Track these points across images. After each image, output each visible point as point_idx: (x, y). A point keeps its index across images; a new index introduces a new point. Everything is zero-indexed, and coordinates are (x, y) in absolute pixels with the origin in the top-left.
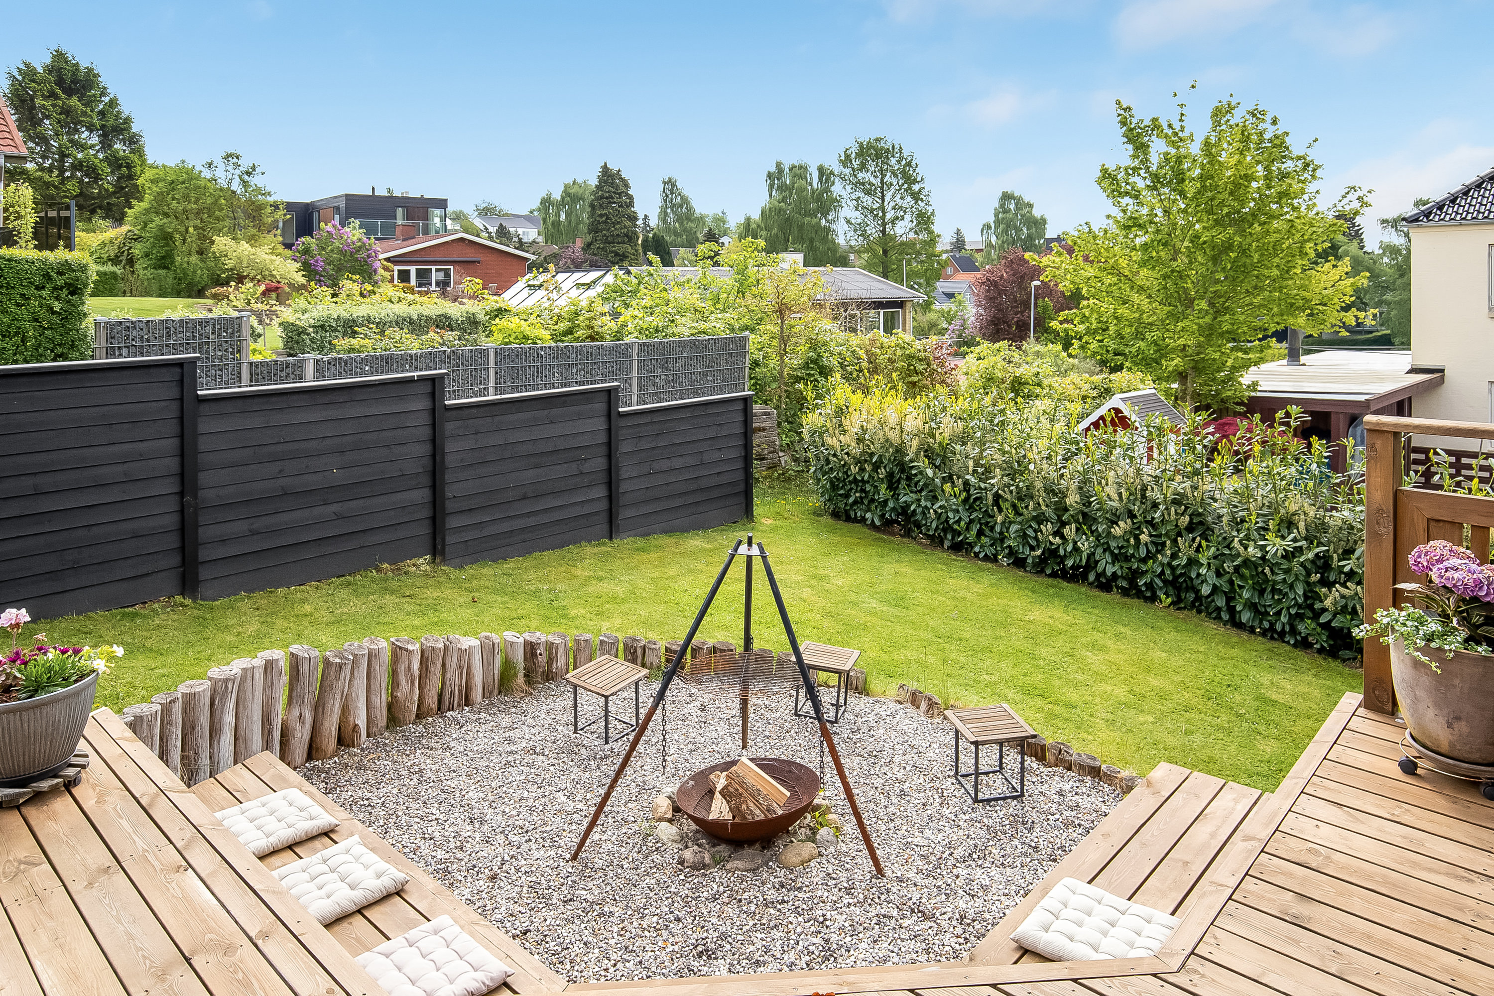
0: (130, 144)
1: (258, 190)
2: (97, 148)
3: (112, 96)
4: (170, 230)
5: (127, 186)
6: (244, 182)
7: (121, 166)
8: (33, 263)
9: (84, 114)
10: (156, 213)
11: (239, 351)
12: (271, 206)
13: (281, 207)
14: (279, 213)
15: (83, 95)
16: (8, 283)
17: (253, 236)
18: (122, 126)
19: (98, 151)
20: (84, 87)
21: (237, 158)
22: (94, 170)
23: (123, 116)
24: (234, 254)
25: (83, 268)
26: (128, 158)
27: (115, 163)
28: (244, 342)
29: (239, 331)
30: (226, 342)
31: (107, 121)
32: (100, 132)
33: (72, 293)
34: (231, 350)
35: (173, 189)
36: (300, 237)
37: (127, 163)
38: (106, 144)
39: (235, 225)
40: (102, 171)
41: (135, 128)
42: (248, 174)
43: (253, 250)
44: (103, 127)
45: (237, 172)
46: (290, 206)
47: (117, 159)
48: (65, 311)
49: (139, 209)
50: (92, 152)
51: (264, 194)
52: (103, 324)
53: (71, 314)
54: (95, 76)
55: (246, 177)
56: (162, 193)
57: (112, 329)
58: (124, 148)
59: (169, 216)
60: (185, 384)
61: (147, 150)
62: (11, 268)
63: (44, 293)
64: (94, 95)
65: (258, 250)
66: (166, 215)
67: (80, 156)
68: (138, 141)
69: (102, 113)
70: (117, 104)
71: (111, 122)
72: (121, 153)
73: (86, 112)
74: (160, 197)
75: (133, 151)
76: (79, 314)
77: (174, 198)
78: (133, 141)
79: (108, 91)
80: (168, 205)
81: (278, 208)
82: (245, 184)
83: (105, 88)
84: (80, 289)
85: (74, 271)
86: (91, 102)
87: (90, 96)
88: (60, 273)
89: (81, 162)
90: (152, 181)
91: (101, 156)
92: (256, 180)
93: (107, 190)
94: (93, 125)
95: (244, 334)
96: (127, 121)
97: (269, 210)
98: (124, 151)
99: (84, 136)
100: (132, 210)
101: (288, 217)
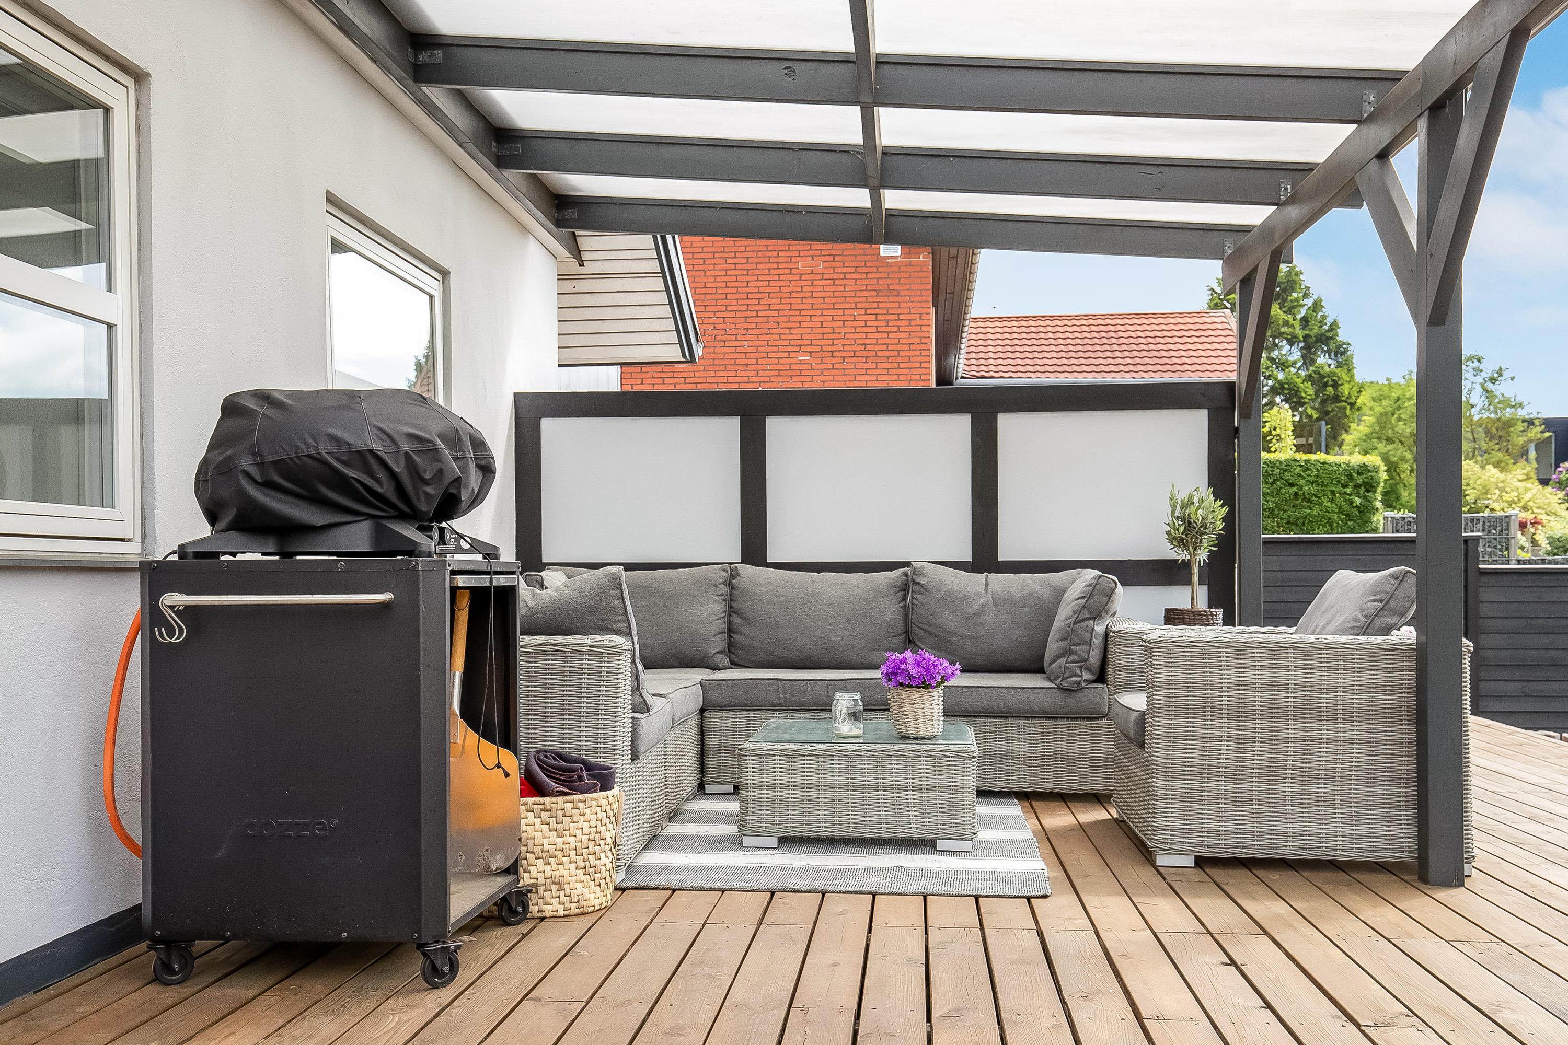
0: (1336, 355)
1: (1507, 403)
2: (1299, 364)
3: (1315, 297)
4: (1395, 459)
5: (1333, 410)
6: (1488, 392)
7: (1326, 385)
8: (1340, 465)
9: (1286, 323)
10: (1379, 438)
11: (1507, 549)
12: (1523, 421)
13: (1537, 422)
14: (1534, 431)
15: (1285, 300)
16: (1322, 482)
17: (1500, 462)
18: (1328, 334)
19: (1299, 369)
20: (1284, 290)
21: (1479, 361)
22: (1297, 392)
23: (1329, 320)
24: (1478, 482)
25: (1376, 469)
26: (1334, 374)
27: (1320, 381)
28: (1513, 540)
29: (1508, 529)
30: (1495, 539)
31: (1311, 329)
32: (1301, 345)
33: (1368, 491)
34: (1499, 547)
35: (1399, 408)
36: (1563, 461)
37: (1334, 381)
38: (1308, 358)
39: (1474, 449)
40: (1306, 392)
41: (1342, 336)
42: (1493, 380)
43: (1502, 476)
44: (1306, 337)
45: (1479, 379)
46: (1549, 424)
47: (1322, 377)
48: (1363, 506)
49: (1359, 435)
50: (1293, 370)
51: (1514, 406)
52: (1390, 519)
53: (1367, 508)
54: (1297, 274)
55: (1489, 386)
56: (1386, 413)
57: (1397, 524)
58: (1330, 361)
59: (1394, 442)
60: (1469, 558)
61: (1356, 362)
62: (1325, 469)
63: (1348, 490)
64: (1297, 300)
65: (1509, 476)
66: (1390, 440)
67: (1281, 376)
68: (1345, 351)
69: (1305, 321)
70: (1323, 307)
71: (1316, 330)
72: (1327, 369)
73: (1288, 322)
74: (1384, 418)
75: (1339, 366)
76: (1373, 508)
77: (1399, 419)
78: (1340, 352)
79: (1311, 291)
80: (1393, 429)
81: (1533, 424)
82: (1488, 394)
83: (1308, 288)
84: (1374, 487)
85: (1370, 471)
86: (1294, 307)
87: (1291, 301)
88: (1359, 474)
89: (1281, 384)
90: (1374, 399)
91: (1303, 373)
92: (1502, 389)
93: (1310, 417)
94: (1295, 337)
95: (1513, 532)
96: (1334, 326)
97: (1521, 426)
98: (1329, 366)
99: (1284, 352)
100: (1352, 437)
101: (1547, 434)
